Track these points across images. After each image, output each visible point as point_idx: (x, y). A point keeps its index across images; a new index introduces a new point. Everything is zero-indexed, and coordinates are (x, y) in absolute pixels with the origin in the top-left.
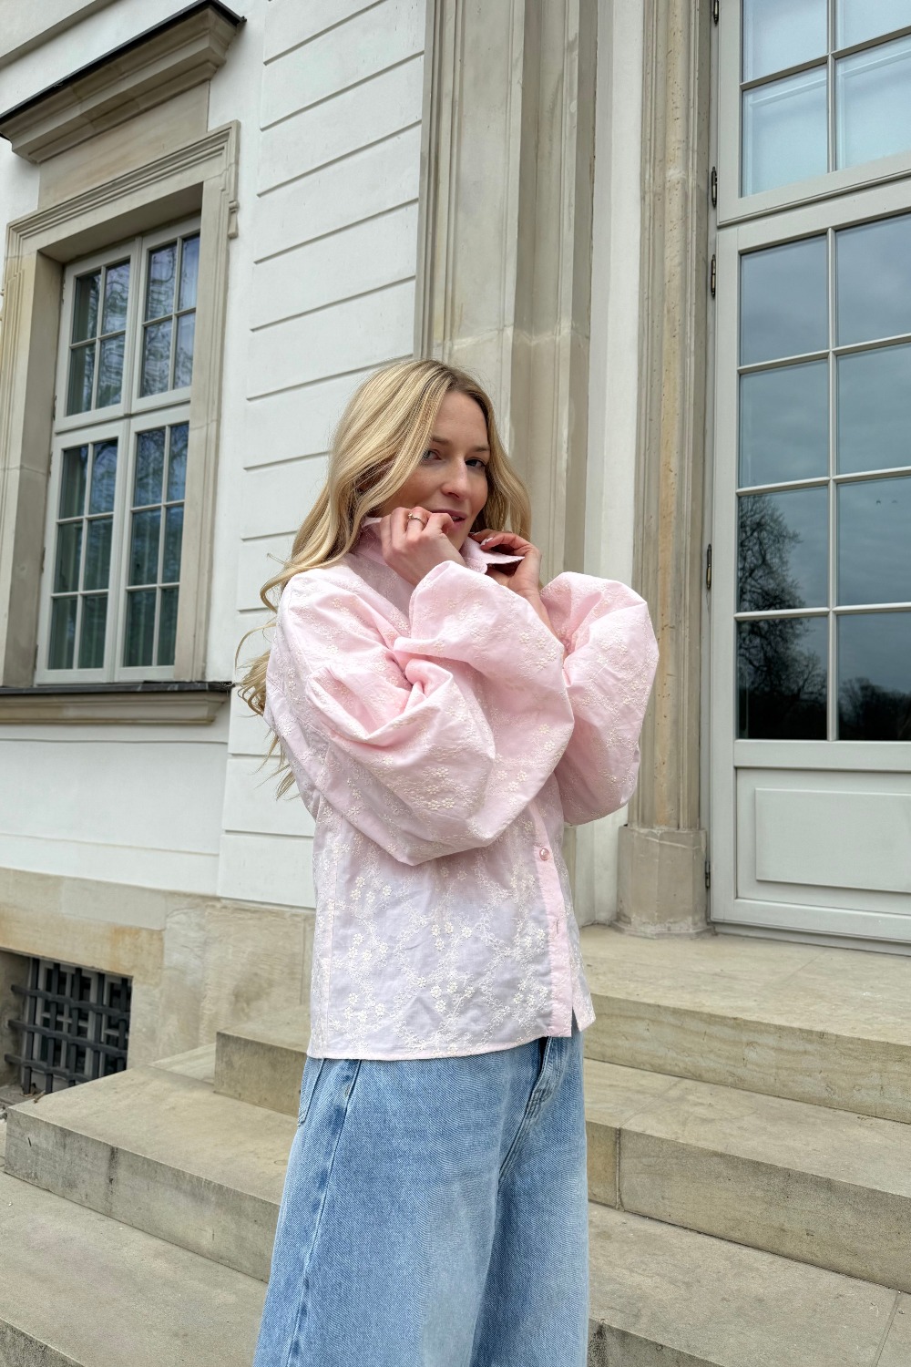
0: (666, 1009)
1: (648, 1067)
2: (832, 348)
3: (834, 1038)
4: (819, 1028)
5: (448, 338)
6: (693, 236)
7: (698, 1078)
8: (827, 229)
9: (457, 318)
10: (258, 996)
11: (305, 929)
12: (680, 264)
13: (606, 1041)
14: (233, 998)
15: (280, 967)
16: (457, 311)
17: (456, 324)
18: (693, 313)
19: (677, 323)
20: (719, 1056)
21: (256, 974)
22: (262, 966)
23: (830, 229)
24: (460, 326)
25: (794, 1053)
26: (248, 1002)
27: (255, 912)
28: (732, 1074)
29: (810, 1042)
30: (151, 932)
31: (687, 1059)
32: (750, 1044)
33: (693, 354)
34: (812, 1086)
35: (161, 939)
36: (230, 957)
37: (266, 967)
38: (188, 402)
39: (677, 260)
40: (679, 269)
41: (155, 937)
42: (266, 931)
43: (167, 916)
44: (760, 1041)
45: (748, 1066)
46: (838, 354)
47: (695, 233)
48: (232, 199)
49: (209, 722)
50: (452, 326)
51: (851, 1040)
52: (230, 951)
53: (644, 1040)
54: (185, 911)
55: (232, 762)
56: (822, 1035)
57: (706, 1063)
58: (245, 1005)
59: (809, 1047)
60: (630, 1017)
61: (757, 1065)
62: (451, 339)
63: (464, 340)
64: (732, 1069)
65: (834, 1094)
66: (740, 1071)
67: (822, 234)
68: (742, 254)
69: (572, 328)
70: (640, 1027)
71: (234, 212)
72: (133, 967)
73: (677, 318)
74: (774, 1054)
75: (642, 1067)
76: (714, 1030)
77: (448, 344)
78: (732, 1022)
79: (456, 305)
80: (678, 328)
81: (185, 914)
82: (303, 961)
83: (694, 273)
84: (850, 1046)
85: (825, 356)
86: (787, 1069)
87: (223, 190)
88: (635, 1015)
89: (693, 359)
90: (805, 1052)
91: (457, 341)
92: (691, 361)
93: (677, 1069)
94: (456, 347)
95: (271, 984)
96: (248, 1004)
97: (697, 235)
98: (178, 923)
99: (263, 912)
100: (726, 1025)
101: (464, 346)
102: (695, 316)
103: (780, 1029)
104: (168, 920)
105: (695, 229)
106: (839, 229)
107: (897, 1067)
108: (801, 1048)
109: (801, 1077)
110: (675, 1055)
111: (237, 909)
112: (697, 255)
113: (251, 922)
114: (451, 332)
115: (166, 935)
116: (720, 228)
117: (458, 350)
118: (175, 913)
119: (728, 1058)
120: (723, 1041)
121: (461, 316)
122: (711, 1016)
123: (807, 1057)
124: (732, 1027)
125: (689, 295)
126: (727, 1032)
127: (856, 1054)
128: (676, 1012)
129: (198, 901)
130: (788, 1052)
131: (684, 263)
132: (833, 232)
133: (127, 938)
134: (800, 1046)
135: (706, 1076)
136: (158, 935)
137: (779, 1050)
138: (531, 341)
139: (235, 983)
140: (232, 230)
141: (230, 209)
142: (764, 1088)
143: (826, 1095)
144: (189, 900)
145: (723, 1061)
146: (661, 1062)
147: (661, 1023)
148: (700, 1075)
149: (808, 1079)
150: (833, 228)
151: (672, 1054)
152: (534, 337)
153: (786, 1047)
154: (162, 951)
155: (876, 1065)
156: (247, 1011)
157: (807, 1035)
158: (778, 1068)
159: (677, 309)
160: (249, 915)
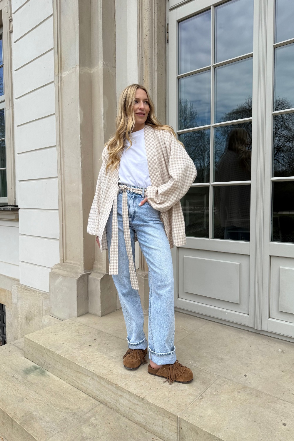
0: (96, 374)
1: (91, 395)
2: (212, 65)
3: (147, 402)
4: (142, 396)
5: (60, 72)
6: (155, 16)
7: (105, 404)
8: (211, 6)
9: (63, 63)
10: (32, 319)
11: (42, 298)
12: (149, 30)
13: (79, 382)
14: (25, 318)
15: (36, 310)
16: (62, 60)
17: (63, 66)
18: (156, 53)
19: (148, 58)
20: (111, 398)
21: (31, 312)
22: (32, 309)
23: (212, 6)
24: (64, 66)
25: (134, 404)
26: (30, 320)
27: (30, 290)
28: (116, 406)
29: (139, 401)
30: (9, 291)
31: (102, 396)
32: (121, 396)
33: (156, 71)
34: (139, 418)
35: (11, 294)
36: (24, 305)
37: (33, 310)
38: (4, 101)
39: (147, 28)
40: (148, 33)
41: (10, 293)
42: (32, 298)
43: (12, 286)
44: (124, 396)
45: (121, 405)
46: (215, 67)
47: (156, 14)
48: (9, 16)
49: (17, 220)
50: (61, 67)
51: (152, 405)
52: (24, 303)
53: (90, 385)
54: (16, 285)
55: (21, 236)
56: (143, 399)
57: (108, 399)
59: (139, 403)
60: (86, 375)
61: (123, 405)
62: (61, 73)
63: (65, 73)
64: (115, 404)
65: (147, 424)
66: (118, 406)
67: (209, 9)
68: (179, 22)
69: (103, 64)
70: (88, 379)
71: (11, 21)
72: (5, 302)
73: (148, 55)
74: (128, 402)
75: (89, 395)
76: (110, 387)
77: (60, 74)
78: (115, 385)
79: (62, 57)
80: (148, 60)
82: (42, 309)
83: (156, 33)
84: (152, 407)
85: (209, 69)
86: (132, 409)
87: (7, 12)
88: (86, 374)
89: (156, 74)
90: (138, 405)
91: (63, 73)
92: (155, 75)
93: (99, 398)
94: (63, 76)
95: (35, 316)
96: (29, 321)
97: (157, 15)
100: (113, 386)
101: (66, 75)
102: (157, 53)
103: (130, 393)
104: (12, 288)
105: (156, 12)
106: (216, 6)
107: (167, 420)
108: (136, 403)
109: (136, 414)
110: (99, 393)
112: (158, 24)
114: (61, 69)
115: (12, 292)
116: (171, 10)
117: (64, 77)
119: (114, 399)
120: (113, 392)
121: (64, 62)
122: (109, 381)
123: (138, 407)
124: (115, 388)
125: (154, 44)
126: (114, 389)
127: (154, 411)
128: (98, 376)
130: (132, 403)
131: (151, 30)
132: (214, 7)
133: (3, 292)
134: (136, 401)
135: (108, 404)
136: (10, 292)
137: (129, 401)
138: (91, 71)
139: (26, 314)
140: (11, 29)
141: (10, 20)
142: (125, 414)
143: (144, 424)
145: (113, 400)
146: (95, 394)
147: (94, 379)
148: (106, 403)
149: (138, 415)
150: (213, 5)
151: (98, 392)
152: (92, 69)
153: (132, 401)
154: (12, 297)
155: (161, 417)
156: (29, 323)
157: (138, 397)
158: (130, 408)
159: (148, 52)
160: (28, 291)
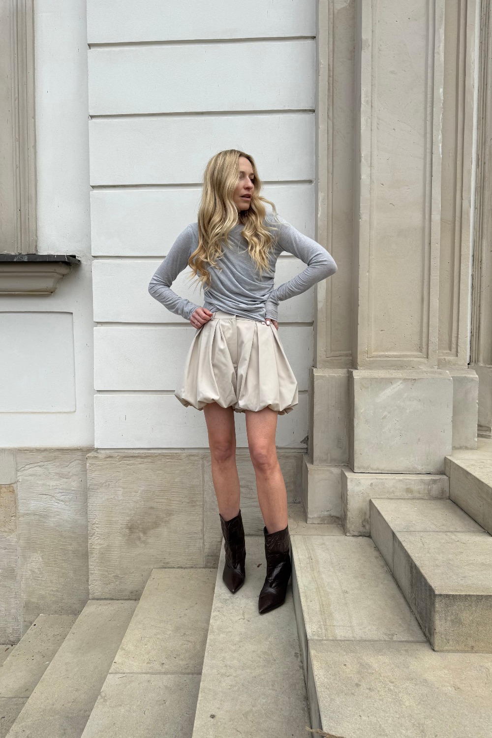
26: (145, 531)
27: (146, 457)
35: (12, 492)
36: (121, 498)
37: (162, 500)
41: (4, 490)
42: (160, 472)
43: (17, 471)
49: (48, 293)
54: (40, 464)
58: (141, 535)
81: (40, 466)
82: (203, 491)
95: (169, 513)
98: (31, 475)
99: (156, 456)
104: (19, 474)
111: (125, 457)
113: (143, 466)
115: (19, 487)
118: (27, 467)
129: (56, 454)
136: (11, 488)
139: (128, 518)
144: (44, 454)
154: (15, 501)
156: (144, 539)
160: (139, 460)
